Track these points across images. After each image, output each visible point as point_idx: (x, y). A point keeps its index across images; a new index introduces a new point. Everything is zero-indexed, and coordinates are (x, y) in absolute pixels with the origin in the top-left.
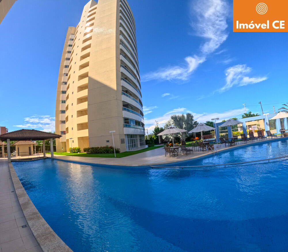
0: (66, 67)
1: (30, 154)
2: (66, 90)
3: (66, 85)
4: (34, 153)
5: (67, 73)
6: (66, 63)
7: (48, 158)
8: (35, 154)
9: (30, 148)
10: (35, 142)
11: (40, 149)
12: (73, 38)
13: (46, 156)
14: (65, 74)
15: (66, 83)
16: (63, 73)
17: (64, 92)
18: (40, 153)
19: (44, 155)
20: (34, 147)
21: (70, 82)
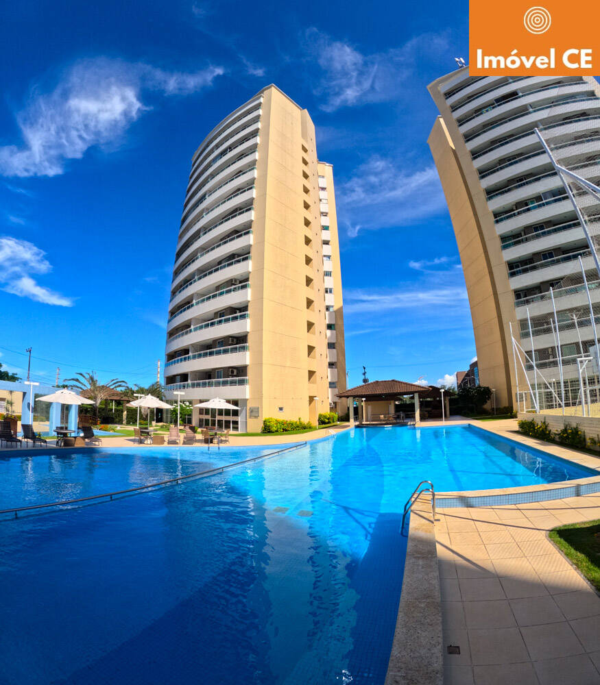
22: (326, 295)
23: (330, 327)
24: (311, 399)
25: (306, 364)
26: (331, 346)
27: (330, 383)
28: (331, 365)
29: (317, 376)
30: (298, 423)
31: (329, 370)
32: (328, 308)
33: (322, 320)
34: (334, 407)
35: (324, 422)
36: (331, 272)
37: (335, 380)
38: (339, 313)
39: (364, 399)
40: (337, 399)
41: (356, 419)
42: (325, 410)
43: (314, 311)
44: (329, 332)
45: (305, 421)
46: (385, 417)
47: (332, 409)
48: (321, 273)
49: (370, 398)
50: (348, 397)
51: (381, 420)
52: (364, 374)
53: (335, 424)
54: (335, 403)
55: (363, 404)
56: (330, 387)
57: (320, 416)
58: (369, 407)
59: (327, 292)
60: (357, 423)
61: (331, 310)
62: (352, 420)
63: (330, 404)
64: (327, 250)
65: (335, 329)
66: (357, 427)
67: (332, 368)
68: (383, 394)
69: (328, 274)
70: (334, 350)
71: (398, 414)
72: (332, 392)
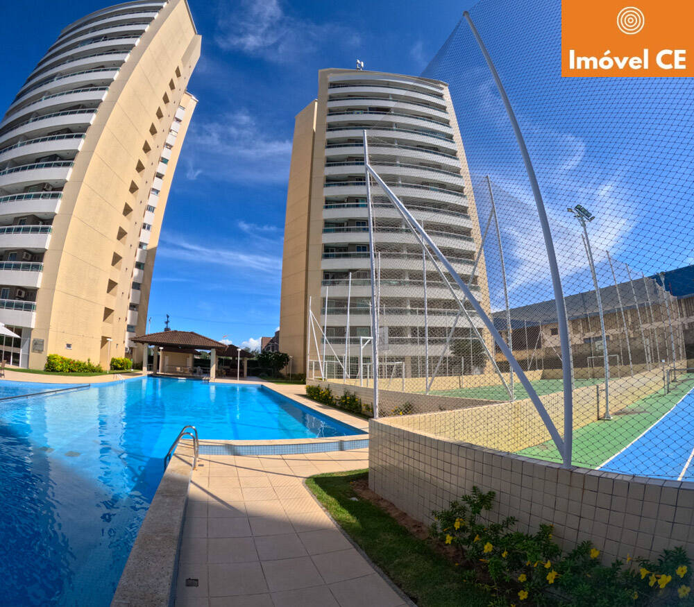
22: (142, 230)
23: (138, 265)
24: (104, 340)
25: (105, 300)
26: (136, 286)
27: (129, 326)
28: (132, 306)
29: (115, 316)
30: (87, 364)
31: (129, 312)
32: (141, 245)
33: (131, 256)
34: (129, 353)
35: (116, 367)
36: (154, 208)
37: (134, 324)
38: (151, 254)
39: (161, 348)
40: (133, 345)
41: (150, 369)
42: (120, 354)
43: (124, 243)
44: (136, 271)
45: (95, 362)
46: (181, 369)
47: (127, 355)
48: (144, 206)
49: (169, 348)
50: (143, 343)
51: (177, 372)
52: (167, 323)
53: (129, 370)
54: (131, 349)
55: (160, 353)
56: (128, 331)
57: (113, 360)
58: (167, 357)
59: (144, 227)
60: (151, 373)
61: (144, 247)
62: (145, 368)
63: (126, 349)
64: (157, 183)
65: (143, 269)
66: (150, 376)
67: (133, 310)
68: (181, 345)
69: (151, 209)
70: (139, 292)
71: (195, 368)
72: (130, 335)
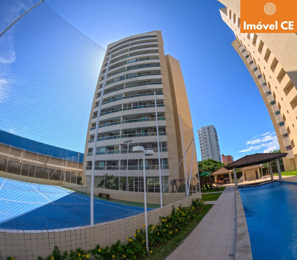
0: (260, 77)
1: (257, 178)
2: (274, 100)
3: (271, 95)
4: (261, 177)
5: (265, 82)
6: (256, 74)
7: (276, 181)
8: (263, 177)
9: (256, 172)
10: (261, 165)
11: (267, 171)
12: (243, 49)
13: (274, 179)
14: (263, 84)
15: (270, 93)
16: (261, 84)
17: (273, 103)
18: (267, 175)
19: (272, 177)
20: (260, 170)
21: (273, 89)
